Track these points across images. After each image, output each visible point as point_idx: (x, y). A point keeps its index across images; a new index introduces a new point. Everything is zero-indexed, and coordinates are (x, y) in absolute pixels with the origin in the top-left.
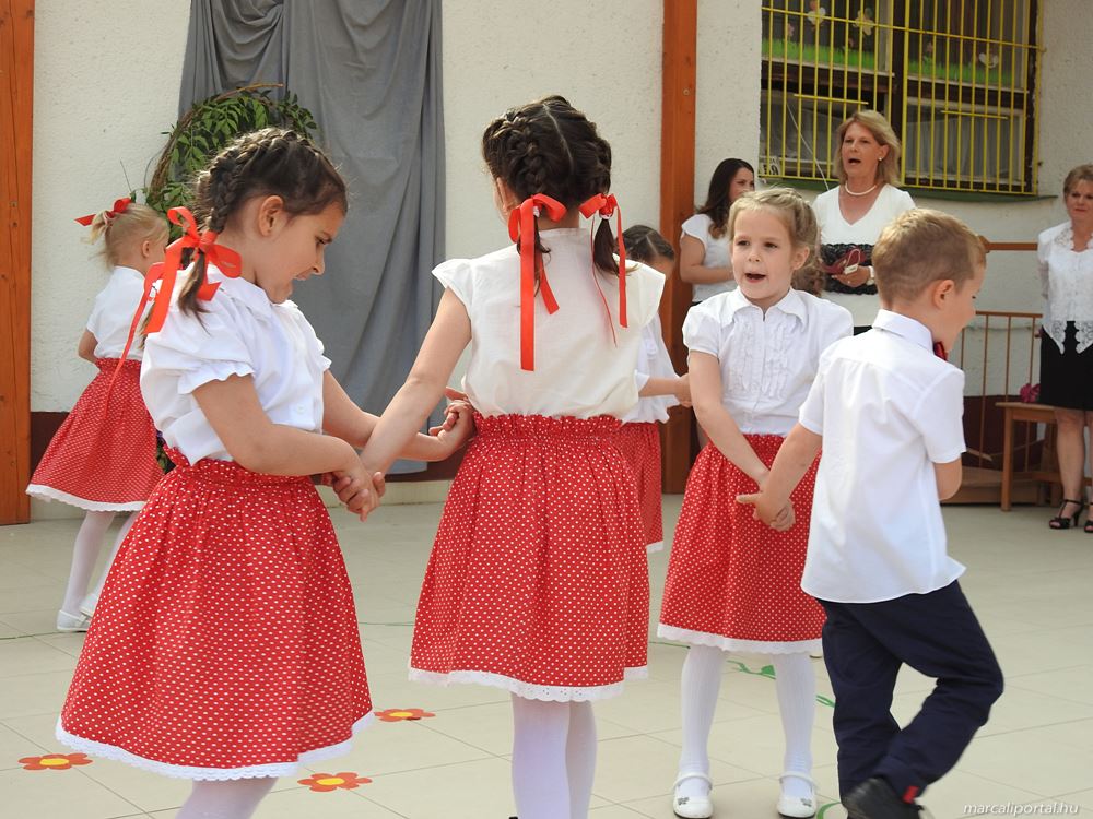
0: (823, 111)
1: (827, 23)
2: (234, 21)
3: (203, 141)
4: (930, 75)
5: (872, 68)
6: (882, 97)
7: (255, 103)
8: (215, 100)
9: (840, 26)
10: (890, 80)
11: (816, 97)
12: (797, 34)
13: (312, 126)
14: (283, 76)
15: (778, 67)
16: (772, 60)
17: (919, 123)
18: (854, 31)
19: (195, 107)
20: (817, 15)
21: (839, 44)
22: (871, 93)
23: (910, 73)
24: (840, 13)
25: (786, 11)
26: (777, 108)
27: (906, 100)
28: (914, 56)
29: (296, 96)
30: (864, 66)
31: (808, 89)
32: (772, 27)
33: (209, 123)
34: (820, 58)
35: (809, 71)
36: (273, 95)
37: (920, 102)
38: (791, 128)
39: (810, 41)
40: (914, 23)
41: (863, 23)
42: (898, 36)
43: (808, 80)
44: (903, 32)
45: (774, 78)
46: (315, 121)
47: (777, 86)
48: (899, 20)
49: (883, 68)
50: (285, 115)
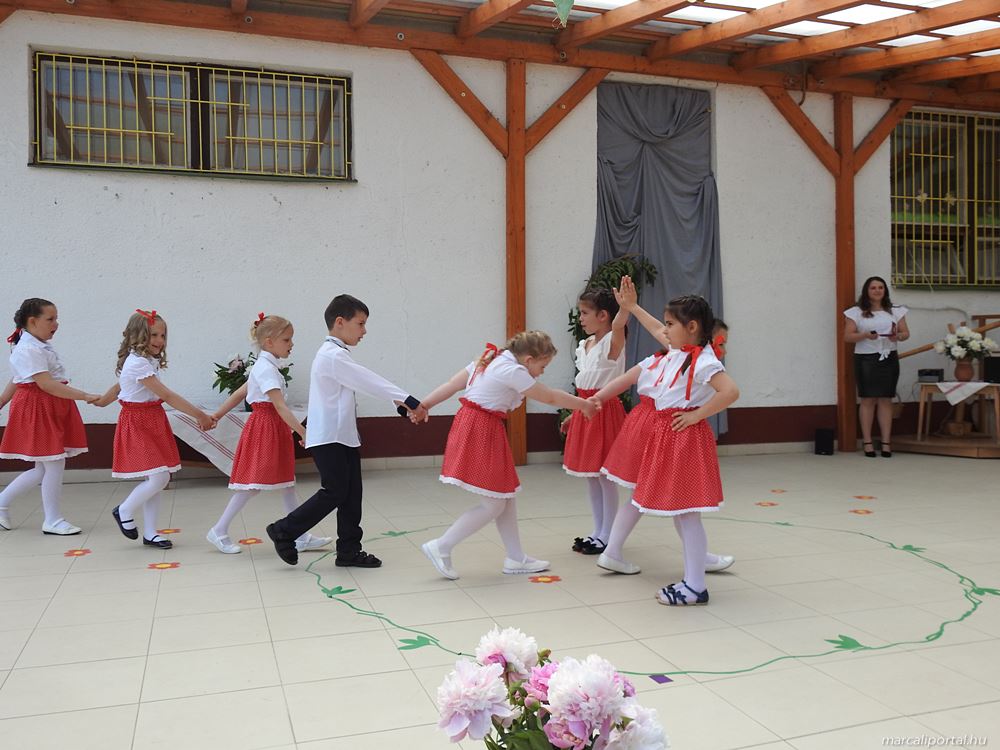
0: (927, 248)
1: (928, 201)
2: (618, 224)
3: (604, 283)
4: (990, 223)
5: (956, 223)
6: (962, 238)
7: (628, 264)
8: (609, 264)
9: (936, 203)
10: (967, 230)
11: (923, 241)
12: (911, 207)
13: (656, 273)
14: (641, 250)
15: (901, 227)
16: (897, 223)
17: (985, 250)
18: (944, 204)
19: (599, 267)
20: (923, 197)
21: (936, 211)
22: (956, 237)
23: (978, 224)
24: (936, 195)
25: (905, 197)
26: (901, 248)
27: (976, 239)
28: (980, 214)
29: (647, 259)
30: (951, 222)
31: (918, 237)
32: (897, 206)
33: (606, 275)
34: (924, 220)
35: (918, 227)
36: (636, 259)
37: (985, 239)
38: (909, 258)
39: (919, 211)
40: (980, 197)
41: (949, 199)
42: (971, 205)
43: (919, 232)
44: (973, 203)
45: (898, 232)
46: (657, 270)
47: (901, 236)
48: (971, 196)
49: (962, 222)
50: (643, 268)
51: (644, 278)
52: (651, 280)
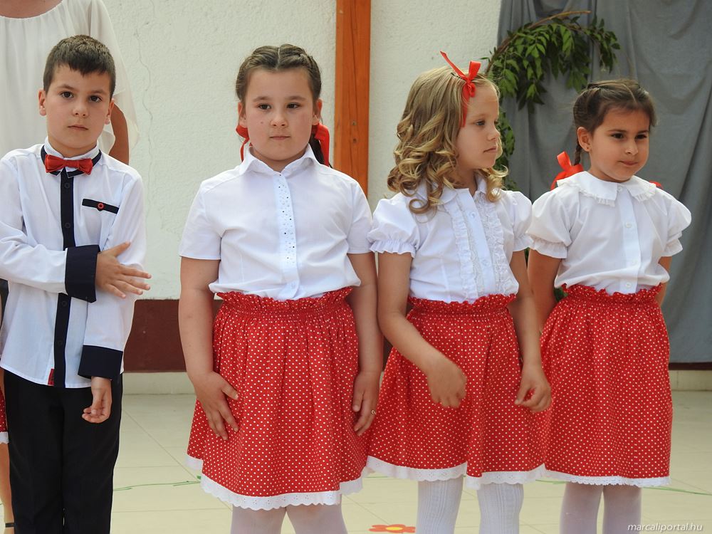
3: (515, 64)
7: (563, 29)
8: (528, 28)
13: (616, 47)
14: (592, 5)
19: (511, 34)
29: (603, 21)
33: (520, 48)
36: (583, 21)
46: (619, 42)
50: (592, 37)
51: (595, 56)
52: (607, 59)
